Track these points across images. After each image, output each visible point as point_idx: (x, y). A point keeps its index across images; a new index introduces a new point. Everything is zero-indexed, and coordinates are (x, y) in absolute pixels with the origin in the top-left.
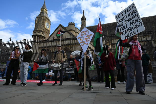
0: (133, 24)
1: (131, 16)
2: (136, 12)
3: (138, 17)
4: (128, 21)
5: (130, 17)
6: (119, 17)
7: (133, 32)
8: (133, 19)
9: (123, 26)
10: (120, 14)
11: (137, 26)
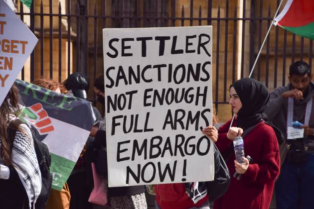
0: (175, 128)
1: (181, 87)
2: (202, 80)
4: (161, 103)
6: (124, 48)
7: (168, 167)
8: (183, 105)
9: (132, 116)
10: (133, 39)
11: (190, 146)
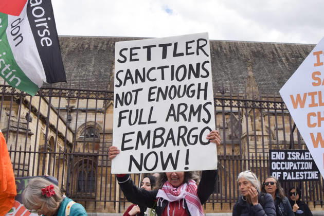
0: (178, 120)
1: (182, 83)
2: (202, 76)
3: (205, 98)
4: (165, 98)
5: (175, 83)
6: (131, 55)
7: (170, 156)
8: (184, 99)
9: (137, 110)
10: (139, 48)
11: (193, 136)
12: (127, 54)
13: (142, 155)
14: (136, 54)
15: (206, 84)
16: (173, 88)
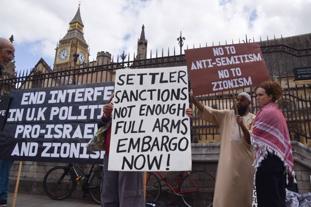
0: (162, 131)
1: (166, 103)
2: (181, 99)
3: (183, 116)
4: (152, 114)
5: (161, 103)
6: (128, 79)
7: (155, 158)
8: (168, 115)
9: (131, 122)
10: (134, 75)
11: (173, 144)
12: (124, 79)
13: (133, 157)
14: (132, 79)
15: (185, 105)
16: (159, 107)
